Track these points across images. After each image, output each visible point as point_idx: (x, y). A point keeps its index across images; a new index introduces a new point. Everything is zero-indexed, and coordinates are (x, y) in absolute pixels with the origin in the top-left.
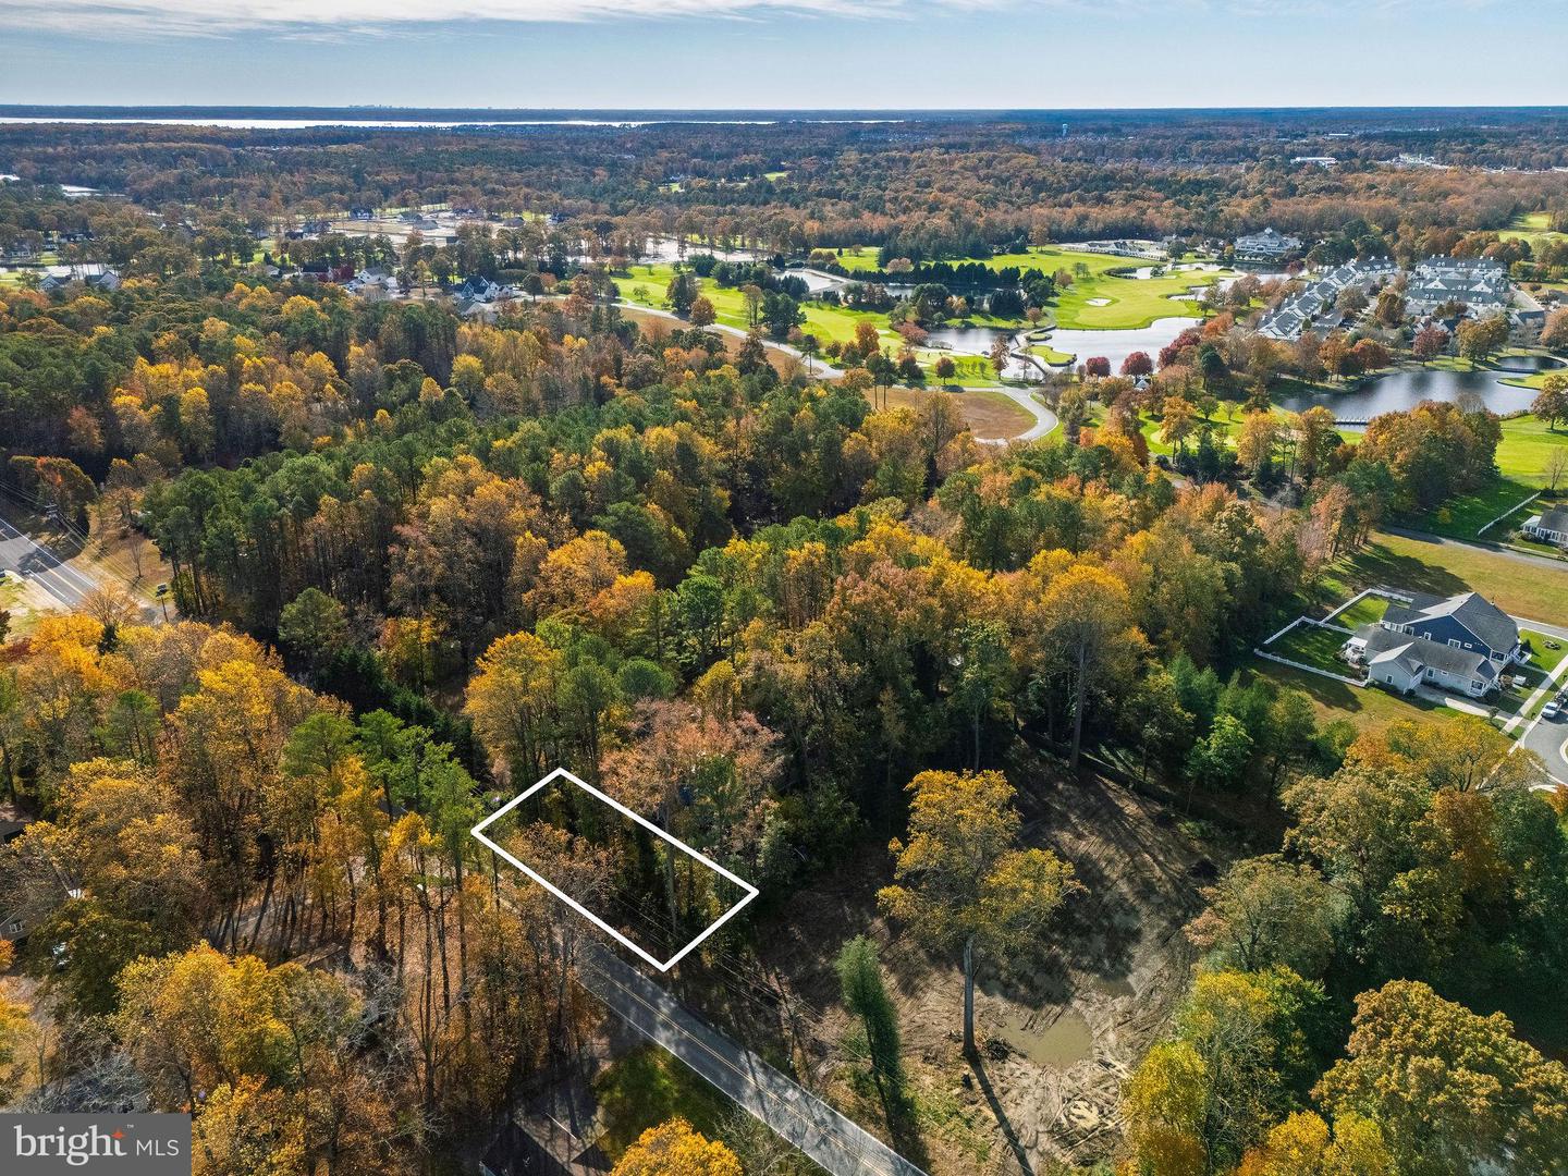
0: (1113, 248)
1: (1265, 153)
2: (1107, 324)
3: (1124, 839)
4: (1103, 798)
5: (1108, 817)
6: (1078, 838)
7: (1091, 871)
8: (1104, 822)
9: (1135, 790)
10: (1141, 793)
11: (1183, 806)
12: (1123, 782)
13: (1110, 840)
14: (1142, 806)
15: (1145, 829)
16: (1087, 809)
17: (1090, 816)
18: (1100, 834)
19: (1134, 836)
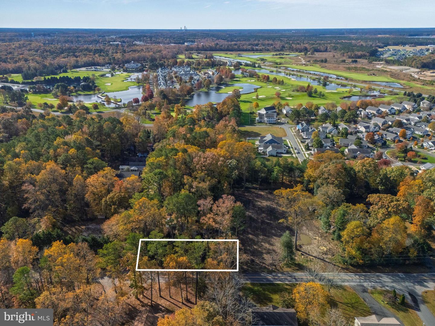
0: (94, 69)
1: (102, 42)
2: (118, 90)
3: (268, 199)
4: (256, 193)
5: (261, 196)
6: (261, 203)
7: (271, 208)
8: (261, 198)
9: (259, 189)
10: (261, 189)
11: (271, 189)
12: (256, 189)
13: (266, 201)
14: (263, 192)
15: (269, 196)
16: (256, 197)
17: (258, 197)
18: (264, 200)
19: (269, 198)
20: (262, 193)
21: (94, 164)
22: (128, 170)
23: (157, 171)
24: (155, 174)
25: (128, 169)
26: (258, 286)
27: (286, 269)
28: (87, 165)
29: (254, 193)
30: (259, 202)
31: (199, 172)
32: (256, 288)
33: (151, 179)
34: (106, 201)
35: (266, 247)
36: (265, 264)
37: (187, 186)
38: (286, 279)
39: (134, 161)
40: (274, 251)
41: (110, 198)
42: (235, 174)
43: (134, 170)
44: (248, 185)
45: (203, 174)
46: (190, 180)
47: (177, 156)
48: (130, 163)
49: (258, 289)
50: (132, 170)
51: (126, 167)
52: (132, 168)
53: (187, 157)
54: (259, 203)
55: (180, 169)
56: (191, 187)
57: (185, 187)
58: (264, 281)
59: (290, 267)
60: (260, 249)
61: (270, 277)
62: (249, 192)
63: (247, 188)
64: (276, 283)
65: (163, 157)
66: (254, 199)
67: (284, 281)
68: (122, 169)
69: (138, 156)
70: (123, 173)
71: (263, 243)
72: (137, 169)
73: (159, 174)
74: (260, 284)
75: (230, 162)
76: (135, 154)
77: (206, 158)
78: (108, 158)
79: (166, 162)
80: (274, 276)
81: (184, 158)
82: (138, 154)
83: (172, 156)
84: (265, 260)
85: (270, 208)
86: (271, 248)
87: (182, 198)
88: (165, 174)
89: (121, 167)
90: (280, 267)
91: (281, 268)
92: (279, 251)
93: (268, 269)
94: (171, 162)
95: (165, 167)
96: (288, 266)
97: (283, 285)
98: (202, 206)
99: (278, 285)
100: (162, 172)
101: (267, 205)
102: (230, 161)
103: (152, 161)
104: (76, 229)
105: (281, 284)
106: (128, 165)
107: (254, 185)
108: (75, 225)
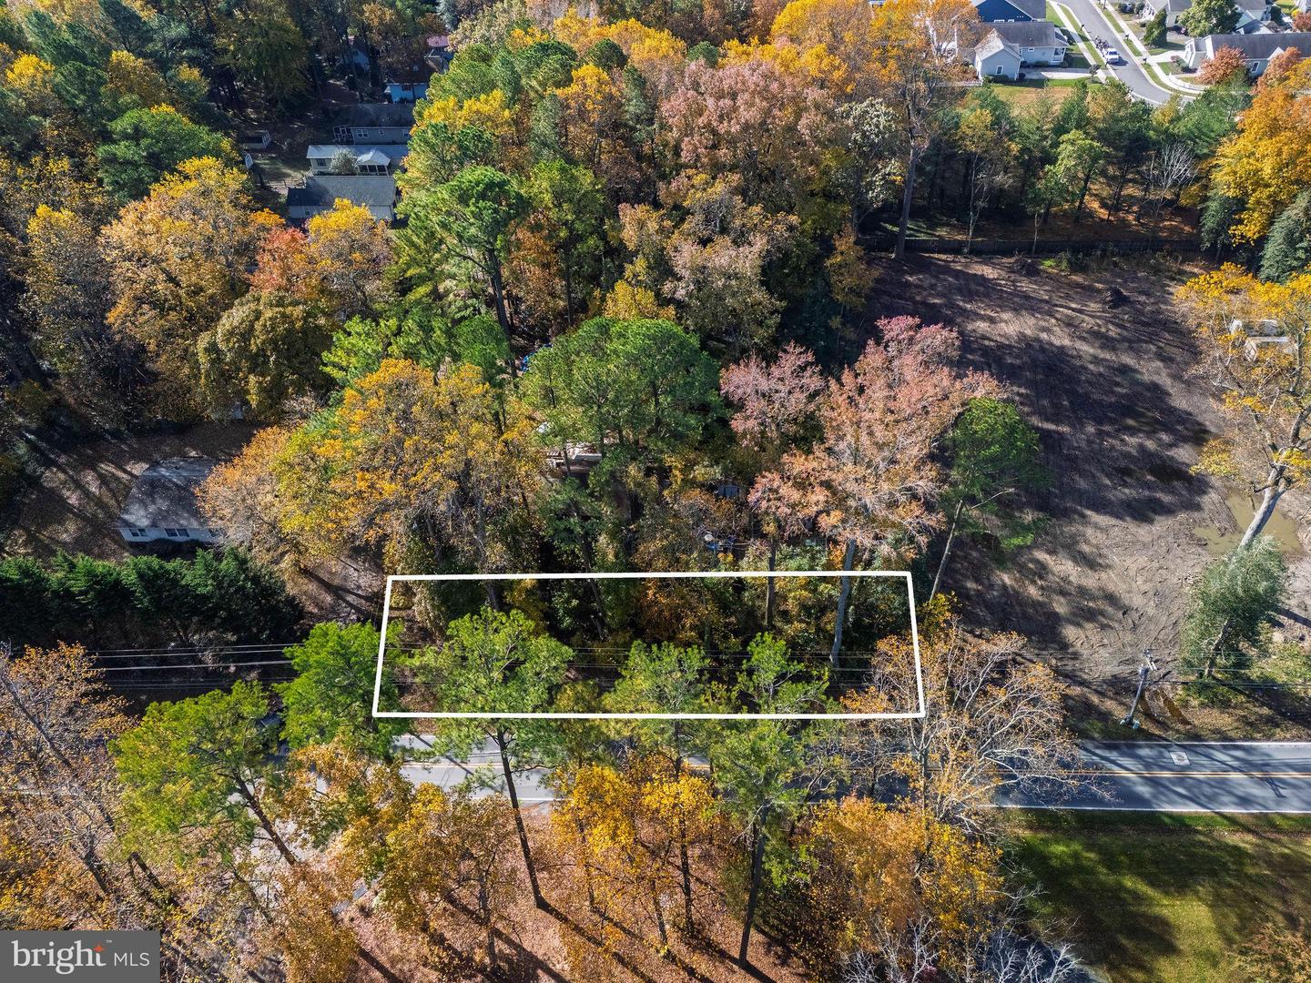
3: (1025, 304)
4: (957, 274)
5: (983, 290)
6: (992, 320)
7: (1044, 348)
8: (987, 295)
9: (971, 252)
10: (979, 253)
11: (1027, 249)
12: (956, 249)
13: (1016, 310)
14: (994, 265)
15: (1026, 286)
16: (960, 291)
17: (970, 296)
18: (1003, 308)
19: (1027, 297)
20: (989, 272)
21: (145, 142)
22: (348, 169)
23: (474, 174)
24: (463, 199)
25: (348, 162)
26: (1069, 836)
27: (1207, 718)
28: (112, 148)
29: (947, 269)
30: (983, 318)
31: (700, 179)
32: (1059, 849)
33: (444, 225)
34: (212, 348)
35: (1065, 579)
36: (1083, 683)
37: (640, 265)
38: (1222, 784)
39: (372, 124)
40: (1111, 598)
41: (231, 333)
42: (888, 184)
43: (372, 168)
44: (916, 231)
45: (719, 188)
46: (652, 226)
47: (574, 88)
48: (356, 132)
49: (1076, 856)
50: (363, 168)
51: (335, 154)
52: (366, 158)
53: (623, 88)
54: (982, 326)
55: (591, 160)
56: (663, 268)
57: (628, 267)
58: (1101, 802)
59: (1225, 705)
60: (1033, 591)
61: (1127, 769)
62: (925, 267)
63: (913, 247)
64: (1170, 815)
65: (497, 93)
66: (952, 305)
67: (1212, 799)
68: (322, 162)
69: (389, 97)
70: (321, 181)
71: (1041, 555)
72: (385, 161)
73: (482, 196)
74: (1080, 816)
75: (856, 113)
76: (377, 95)
77: (734, 96)
78: (256, 108)
79: (516, 122)
80: (1148, 766)
81: (610, 97)
82: (388, 91)
83: (543, 84)
84: (1076, 656)
85: (1043, 350)
86: (1090, 580)
87: (627, 355)
88: (519, 196)
89: (313, 153)
90: (1168, 702)
91: (1174, 710)
92: (1137, 601)
93: (1105, 716)
94: (541, 124)
95: (514, 153)
96: (1210, 693)
97: (1209, 823)
98: (755, 405)
99: (1178, 820)
100: (502, 184)
101: (1022, 338)
102: (859, 109)
103: (439, 120)
104: (103, 480)
105: (1198, 818)
106: (348, 142)
107: (942, 232)
108: (102, 459)
